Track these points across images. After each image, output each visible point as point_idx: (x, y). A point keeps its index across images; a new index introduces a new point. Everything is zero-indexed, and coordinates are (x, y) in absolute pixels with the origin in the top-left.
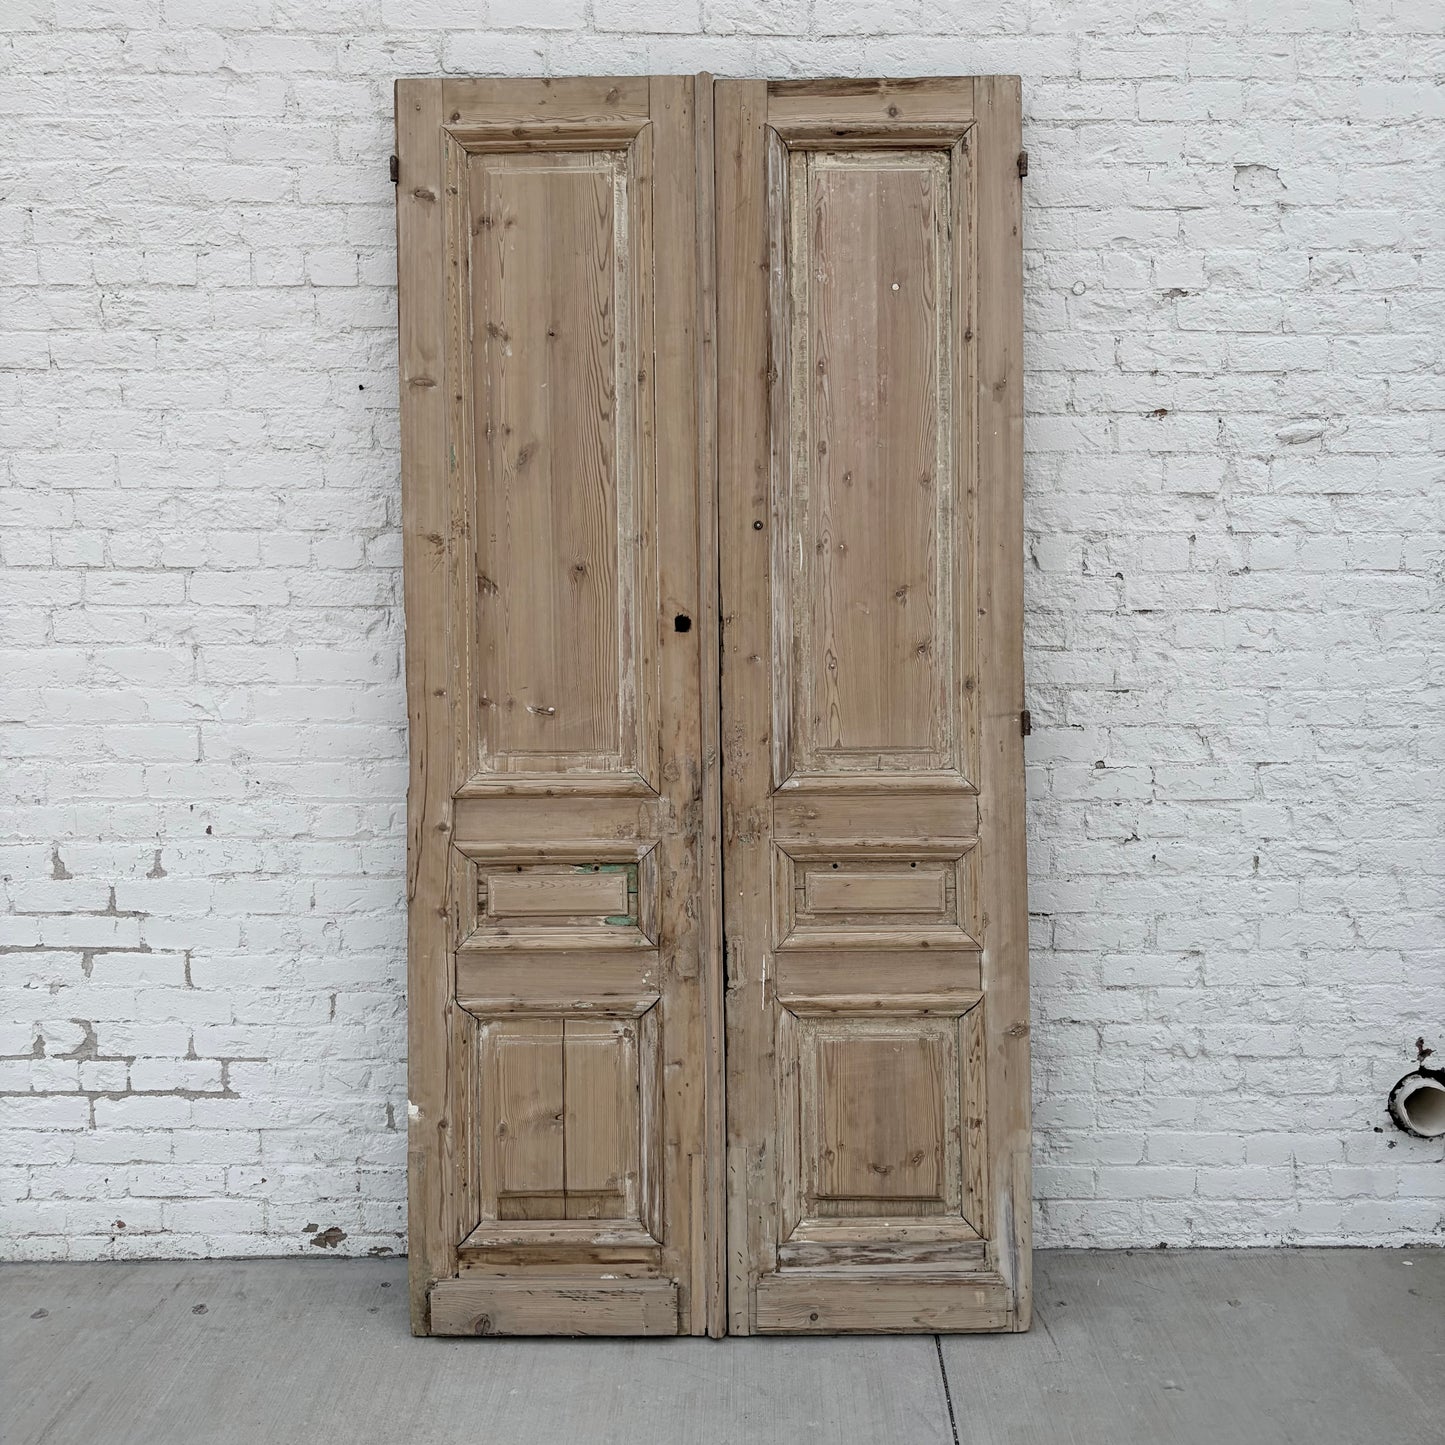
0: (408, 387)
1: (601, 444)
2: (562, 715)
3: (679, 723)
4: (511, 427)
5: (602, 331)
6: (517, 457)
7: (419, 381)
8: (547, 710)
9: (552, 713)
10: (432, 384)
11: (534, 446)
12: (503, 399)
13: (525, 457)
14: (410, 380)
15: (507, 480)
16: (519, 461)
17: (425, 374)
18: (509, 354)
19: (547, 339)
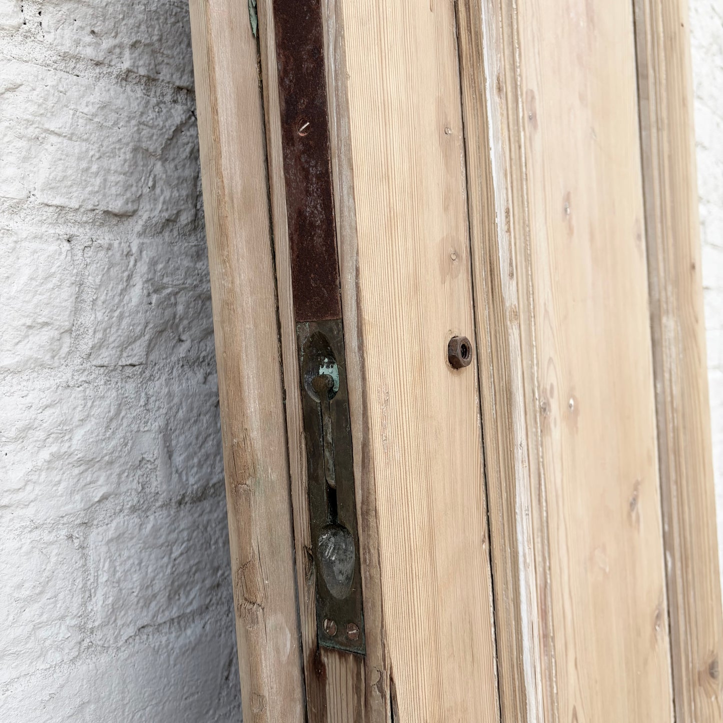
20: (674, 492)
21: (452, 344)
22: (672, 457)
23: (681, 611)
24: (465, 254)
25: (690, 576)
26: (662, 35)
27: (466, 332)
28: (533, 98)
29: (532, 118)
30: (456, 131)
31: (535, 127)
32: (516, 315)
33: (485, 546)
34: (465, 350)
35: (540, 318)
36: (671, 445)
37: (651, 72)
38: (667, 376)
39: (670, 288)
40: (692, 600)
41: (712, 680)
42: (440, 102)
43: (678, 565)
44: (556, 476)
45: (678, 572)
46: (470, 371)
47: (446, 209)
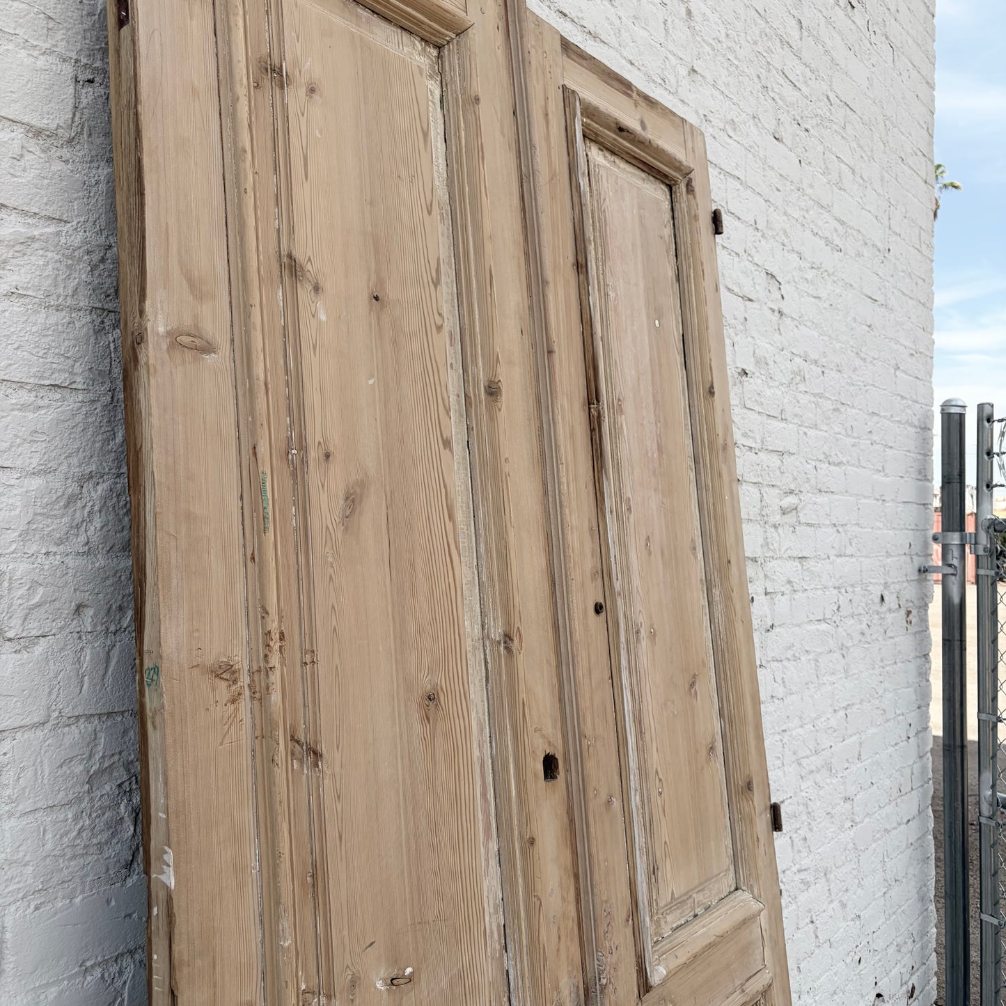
0: (164, 347)
1: (445, 486)
2: (423, 976)
3: (559, 928)
4: (331, 449)
5: (435, 312)
6: (341, 502)
7: (185, 340)
8: (404, 976)
9: (410, 979)
10: (208, 348)
11: (363, 484)
12: (317, 397)
13: (352, 500)
14: (169, 334)
15: (329, 544)
16: (344, 510)
17: (196, 326)
18: (323, 317)
19: (371, 305)
20: (723, 685)
21: (596, 605)
22: (721, 665)
23: (730, 752)
24: (600, 572)
25: (734, 732)
26: (706, 441)
27: (602, 601)
28: (629, 500)
29: (629, 509)
30: (595, 528)
31: (630, 512)
32: (620, 594)
33: (610, 681)
34: (601, 607)
35: (635, 594)
36: (720, 658)
37: (701, 460)
38: (716, 620)
39: (716, 574)
40: (736, 745)
41: (749, 792)
42: (590, 520)
43: (727, 726)
44: (644, 662)
45: (728, 730)
46: (603, 614)
47: (592, 556)
